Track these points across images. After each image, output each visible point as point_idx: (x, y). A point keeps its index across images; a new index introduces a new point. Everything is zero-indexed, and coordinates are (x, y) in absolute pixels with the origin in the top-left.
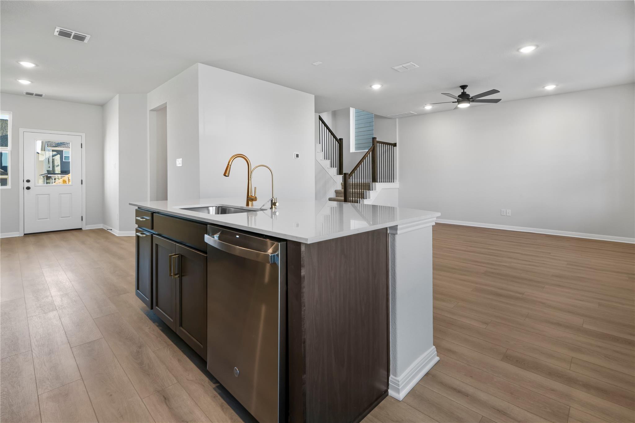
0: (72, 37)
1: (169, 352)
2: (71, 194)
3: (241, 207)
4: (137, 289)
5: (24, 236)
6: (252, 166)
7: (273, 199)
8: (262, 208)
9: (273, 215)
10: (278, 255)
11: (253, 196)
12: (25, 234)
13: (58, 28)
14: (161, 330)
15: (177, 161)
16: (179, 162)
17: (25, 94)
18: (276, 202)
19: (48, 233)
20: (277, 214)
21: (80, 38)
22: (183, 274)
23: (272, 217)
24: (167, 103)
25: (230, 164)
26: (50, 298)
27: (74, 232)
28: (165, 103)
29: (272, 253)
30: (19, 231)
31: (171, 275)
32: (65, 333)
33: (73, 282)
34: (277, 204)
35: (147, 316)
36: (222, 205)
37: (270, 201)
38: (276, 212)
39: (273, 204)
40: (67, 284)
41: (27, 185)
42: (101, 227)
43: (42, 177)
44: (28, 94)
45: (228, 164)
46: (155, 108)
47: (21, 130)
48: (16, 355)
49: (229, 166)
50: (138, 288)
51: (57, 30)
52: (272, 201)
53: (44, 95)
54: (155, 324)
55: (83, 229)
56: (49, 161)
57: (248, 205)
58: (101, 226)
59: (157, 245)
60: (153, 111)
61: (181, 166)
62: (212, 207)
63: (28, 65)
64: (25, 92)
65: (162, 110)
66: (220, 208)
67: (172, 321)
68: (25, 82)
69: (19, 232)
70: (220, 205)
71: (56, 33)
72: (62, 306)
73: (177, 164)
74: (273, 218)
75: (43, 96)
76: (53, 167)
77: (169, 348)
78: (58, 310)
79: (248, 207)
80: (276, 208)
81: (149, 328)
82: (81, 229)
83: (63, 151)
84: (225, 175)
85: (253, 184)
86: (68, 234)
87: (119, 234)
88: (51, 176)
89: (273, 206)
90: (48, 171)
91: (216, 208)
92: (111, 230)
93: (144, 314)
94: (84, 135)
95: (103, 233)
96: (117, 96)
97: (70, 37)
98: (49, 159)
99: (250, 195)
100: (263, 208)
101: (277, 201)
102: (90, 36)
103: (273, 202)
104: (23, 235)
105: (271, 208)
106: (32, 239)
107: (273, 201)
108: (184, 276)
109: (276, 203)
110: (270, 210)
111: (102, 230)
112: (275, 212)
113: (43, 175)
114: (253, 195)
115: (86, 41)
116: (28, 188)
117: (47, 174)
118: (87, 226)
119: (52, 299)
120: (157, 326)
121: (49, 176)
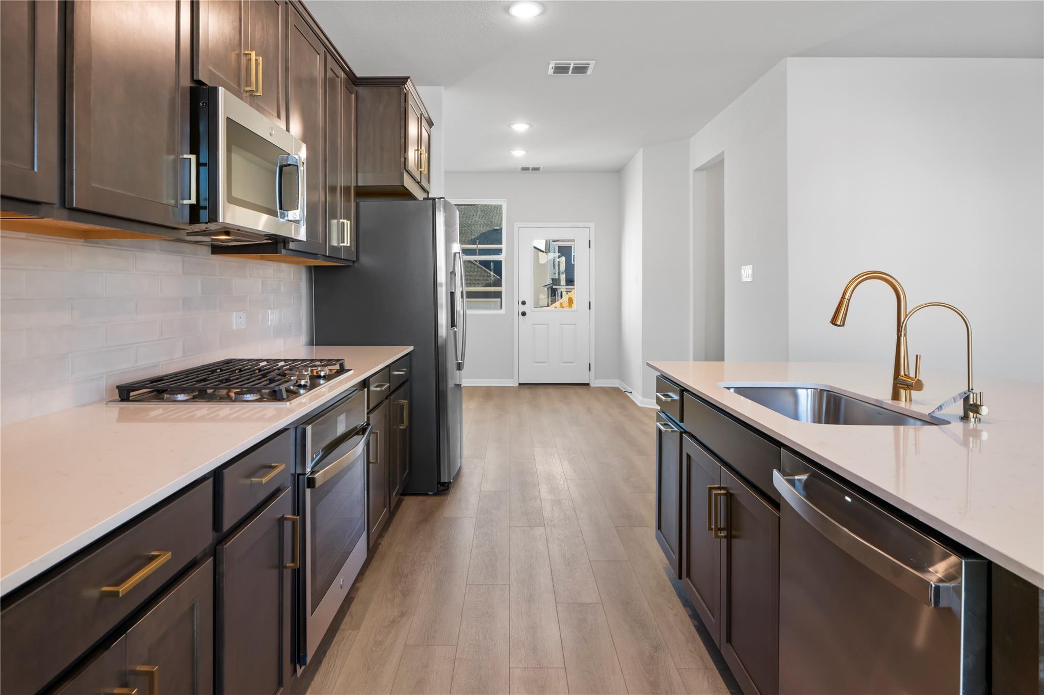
0: (570, 71)
1: (706, 683)
2: (575, 324)
3: (876, 400)
4: (657, 528)
5: (518, 387)
6: (911, 302)
7: (972, 395)
8: (935, 415)
9: (971, 439)
10: (957, 590)
11: (910, 376)
12: (520, 384)
13: (552, 63)
14: (695, 626)
15: (743, 271)
16: (747, 273)
17: (520, 170)
18: (979, 403)
19: (546, 386)
20: (985, 436)
21: (581, 70)
22: (734, 533)
23: (965, 444)
24: (725, 152)
25: (847, 296)
26: (538, 502)
27: (578, 388)
28: (720, 154)
29: (941, 580)
30: (513, 378)
31: (710, 529)
32: (550, 572)
33: (569, 481)
34: (984, 410)
35: (674, 586)
36: (831, 387)
37: (962, 401)
38: (982, 431)
39: (971, 408)
40: (562, 482)
41: (523, 308)
42: (617, 386)
43: (546, 289)
44: (525, 169)
45: (843, 298)
46: (703, 165)
47: (516, 225)
48: (492, 584)
49: (845, 301)
50: (659, 527)
51: (551, 66)
52: (966, 399)
53: (541, 167)
54: (685, 609)
55: (592, 385)
56: (554, 265)
57: (896, 396)
58: (615, 383)
59: (689, 456)
60: (700, 170)
61: (750, 280)
62: (805, 390)
63: (520, 127)
64: (520, 167)
65: (715, 167)
66: (825, 394)
67: (714, 622)
68: (519, 154)
69: (512, 380)
70: (825, 386)
71: (551, 72)
72: (552, 521)
73: (743, 276)
74: (971, 445)
75: (541, 170)
76: (559, 273)
77: (706, 675)
78: (546, 526)
79: (895, 403)
80: (980, 420)
81: (675, 615)
82: (588, 384)
83: (571, 247)
84: (833, 322)
85: (914, 344)
86: (570, 391)
87: (641, 403)
88: (557, 288)
89: (971, 414)
90: (552, 279)
91: (814, 394)
92: (631, 393)
93: (669, 581)
94: (592, 225)
95: (618, 395)
96: (640, 153)
97: (567, 73)
98: (554, 260)
99: (902, 373)
100: (938, 414)
101: (984, 402)
102: (594, 62)
103: (971, 402)
104: (517, 385)
105: (965, 418)
106: (526, 392)
107: (971, 400)
108: (735, 537)
109: (981, 405)
110: (961, 424)
111: (617, 390)
112: (976, 434)
113: (548, 287)
114: (912, 375)
115: (589, 72)
116: (524, 314)
117: (552, 285)
118: (596, 380)
119: (540, 504)
120: (690, 616)
121: (555, 288)
